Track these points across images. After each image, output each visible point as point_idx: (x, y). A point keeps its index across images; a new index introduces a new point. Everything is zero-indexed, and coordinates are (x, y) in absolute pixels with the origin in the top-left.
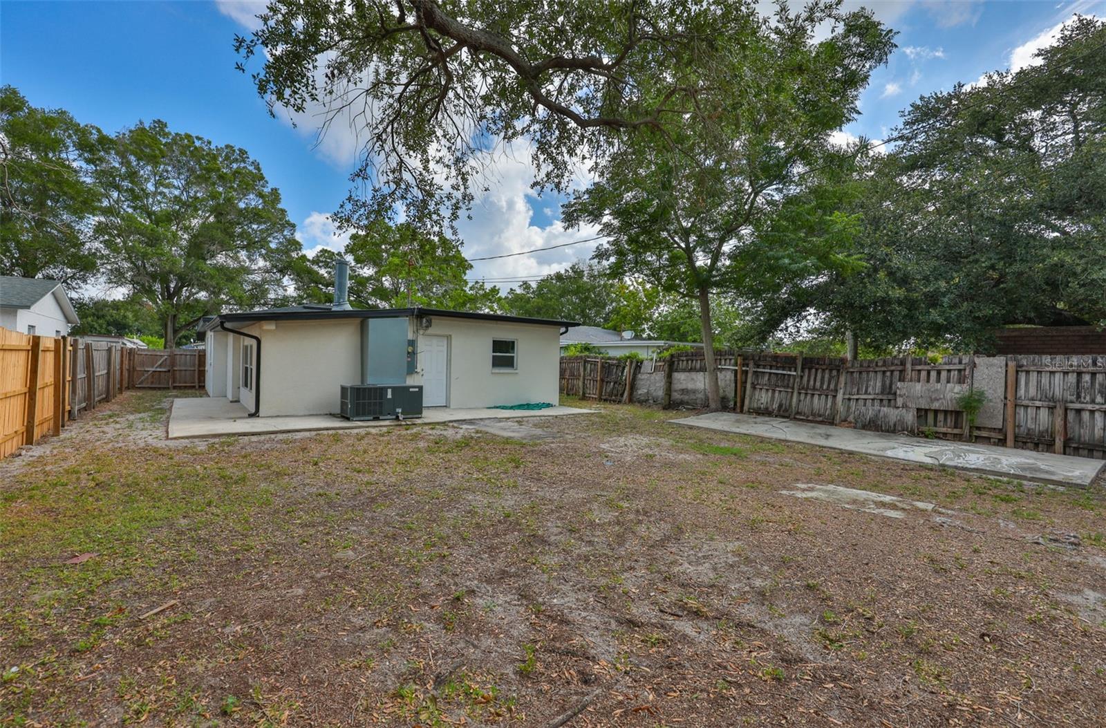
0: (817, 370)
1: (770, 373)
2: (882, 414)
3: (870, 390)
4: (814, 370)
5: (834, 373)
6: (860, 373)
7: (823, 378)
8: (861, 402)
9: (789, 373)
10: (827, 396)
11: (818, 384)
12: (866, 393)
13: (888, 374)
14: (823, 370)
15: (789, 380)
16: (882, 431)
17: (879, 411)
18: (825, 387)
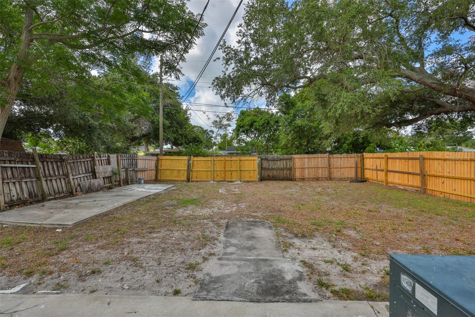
0: (47, 162)
1: (11, 168)
2: (92, 183)
3: (81, 172)
4: (45, 163)
5: (59, 164)
6: (73, 163)
7: (53, 167)
8: (79, 179)
9: (27, 166)
10: (60, 179)
11: (51, 172)
12: (79, 174)
13: (86, 162)
14: (52, 162)
15: (29, 172)
16: (94, 192)
17: (90, 182)
18: (57, 174)
